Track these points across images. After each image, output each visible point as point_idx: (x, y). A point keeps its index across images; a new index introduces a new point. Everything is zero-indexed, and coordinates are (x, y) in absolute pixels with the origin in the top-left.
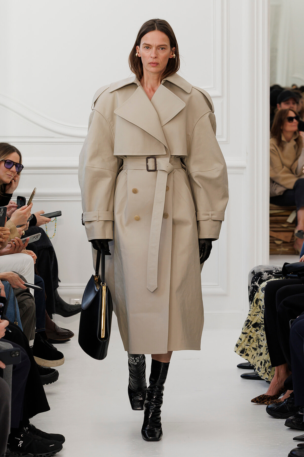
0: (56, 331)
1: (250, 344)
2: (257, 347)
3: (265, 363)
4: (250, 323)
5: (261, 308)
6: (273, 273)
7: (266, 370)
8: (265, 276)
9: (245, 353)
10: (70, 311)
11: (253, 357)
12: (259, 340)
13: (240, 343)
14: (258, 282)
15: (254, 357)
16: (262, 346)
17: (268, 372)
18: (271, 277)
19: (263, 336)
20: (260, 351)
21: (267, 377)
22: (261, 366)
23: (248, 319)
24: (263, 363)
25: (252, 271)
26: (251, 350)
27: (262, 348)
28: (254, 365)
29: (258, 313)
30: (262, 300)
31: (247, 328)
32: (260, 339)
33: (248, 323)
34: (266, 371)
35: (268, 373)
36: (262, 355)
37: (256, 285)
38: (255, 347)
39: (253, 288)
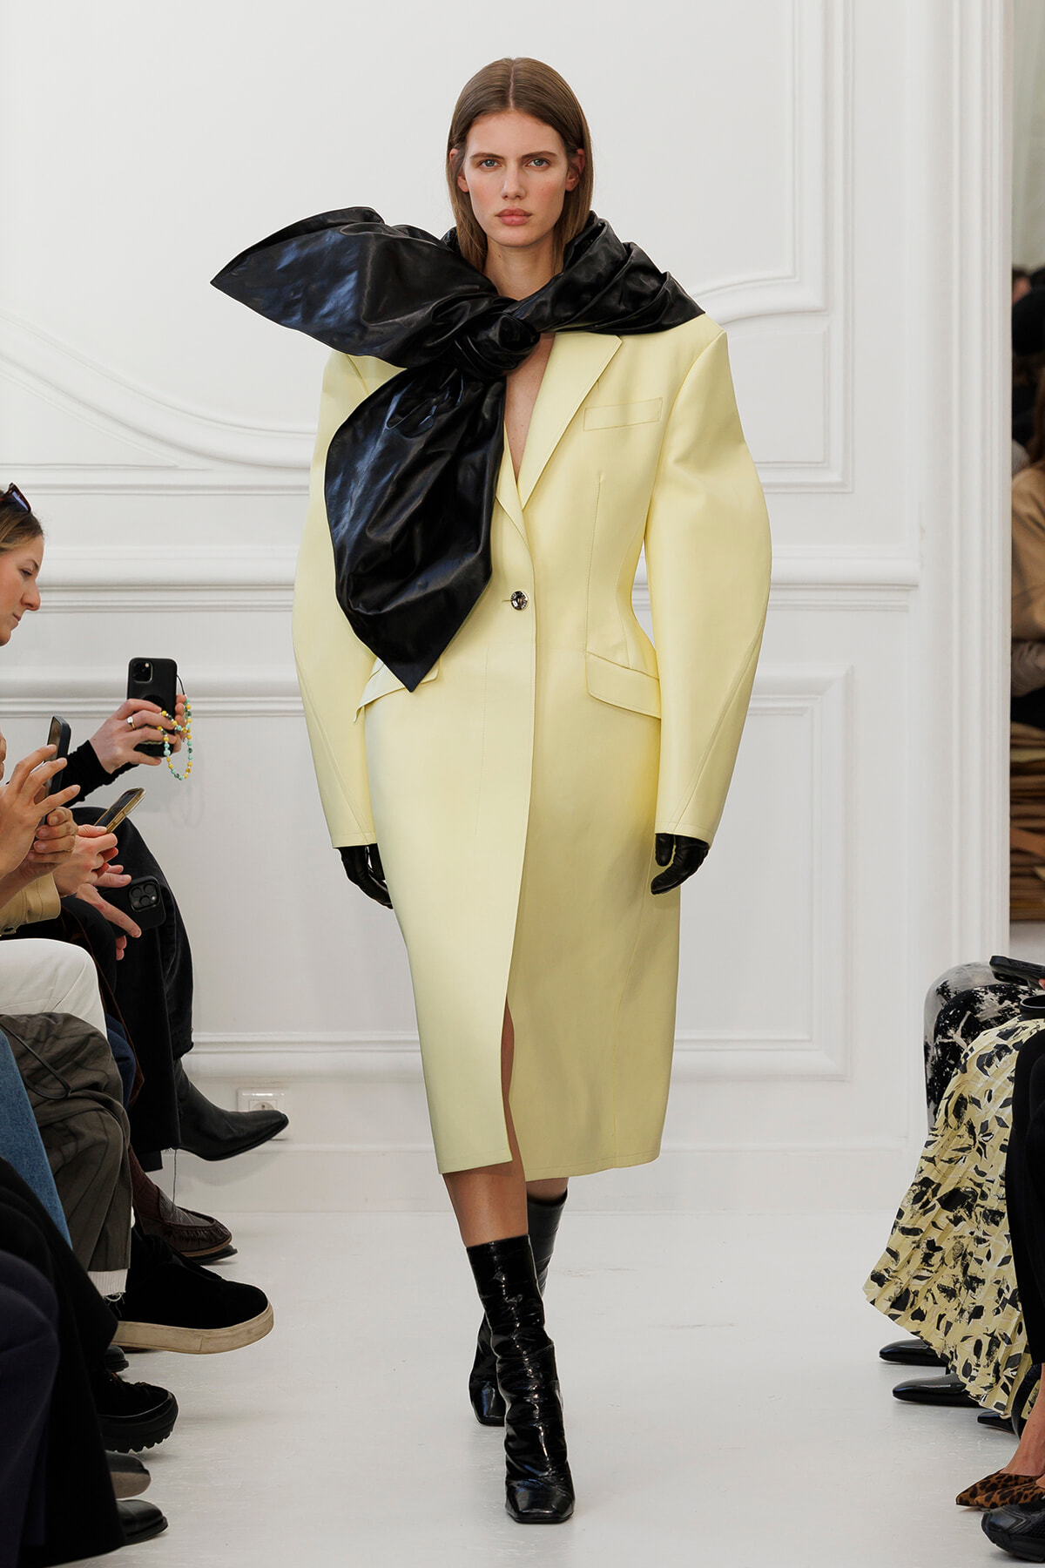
0: (162, 1219)
1: (931, 1272)
2: (958, 1285)
3: (994, 1348)
4: (933, 1190)
5: (977, 1134)
6: (1020, 993)
7: (997, 1371)
8: (990, 1004)
9: (911, 1306)
10: (229, 1136)
11: (943, 1323)
12: (969, 1257)
13: (894, 1268)
14: (962, 1030)
15: (949, 1325)
16: (983, 1282)
17: (1003, 1380)
18: (1012, 1010)
19: (985, 1241)
20: (974, 1301)
21: (1001, 1397)
22: (975, 1357)
23: (924, 1175)
24: (983, 1347)
25: (939, 986)
26: (932, 1294)
27: (981, 1290)
28: (950, 1356)
29: (961, 1154)
30: (979, 1101)
31: (921, 1211)
32: (971, 1254)
33: (924, 1193)
34: (998, 1379)
35: (1004, 1383)
36: (980, 1318)
37: (954, 1043)
38: (948, 1283)
39: (942, 1051)
